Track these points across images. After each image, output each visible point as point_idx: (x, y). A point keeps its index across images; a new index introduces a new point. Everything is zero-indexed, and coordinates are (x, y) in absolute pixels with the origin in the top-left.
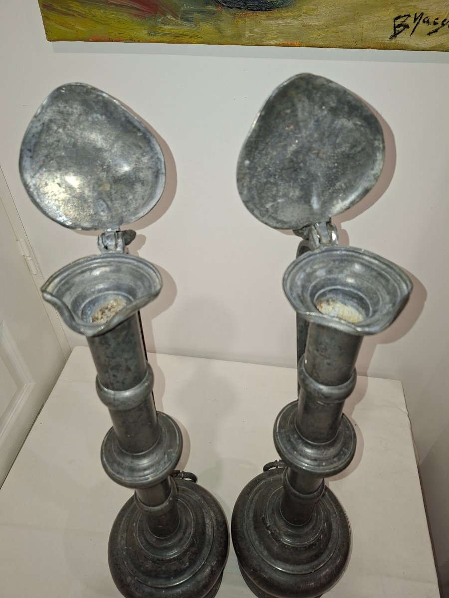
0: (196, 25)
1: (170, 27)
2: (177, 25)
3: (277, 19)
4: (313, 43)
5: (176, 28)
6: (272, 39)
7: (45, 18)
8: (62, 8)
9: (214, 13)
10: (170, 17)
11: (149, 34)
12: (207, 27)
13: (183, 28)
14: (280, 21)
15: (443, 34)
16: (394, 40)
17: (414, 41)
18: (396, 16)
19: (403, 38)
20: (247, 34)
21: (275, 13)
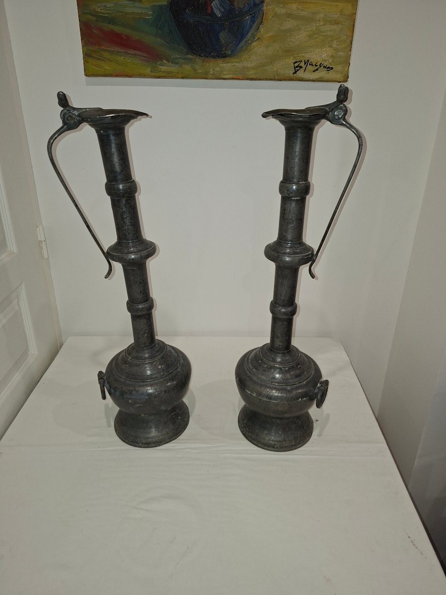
0: (180, 66)
1: (164, 67)
2: (168, 66)
3: (228, 63)
4: (251, 77)
5: (168, 68)
6: (226, 74)
7: (85, 62)
8: (98, 56)
9: (191, 59)
10: (165, 61)
11: (151, 71)
12: (187, 68)
13: (173, 68)
15: (321, 72)
16: (295, 75)
17: (307, 75)
18: (294, 62)
19: (300, 74)
20: (212, 72)
21: (227, 59)
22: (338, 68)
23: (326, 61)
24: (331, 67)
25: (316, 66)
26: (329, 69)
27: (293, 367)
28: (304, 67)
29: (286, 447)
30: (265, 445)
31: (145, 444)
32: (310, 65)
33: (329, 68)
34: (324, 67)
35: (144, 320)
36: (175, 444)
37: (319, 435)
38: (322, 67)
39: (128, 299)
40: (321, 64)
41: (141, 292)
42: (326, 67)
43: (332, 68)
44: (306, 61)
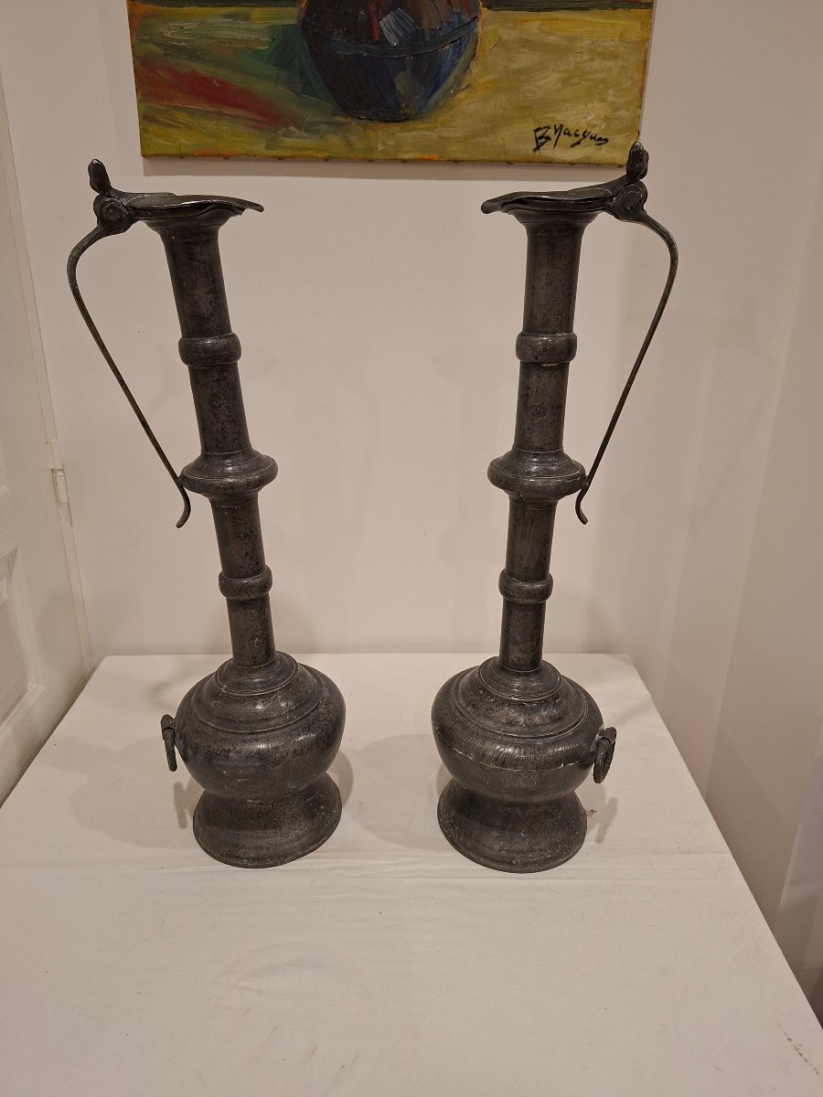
0: (322, 138)
1: (292, 140)
2: (299, 137)
3: (412, 130)
4: (454, 156)
5: (298, 140)
6: (408, 152)
7: (143, 131)
8: (167, 119)
9: (342, 125)
10: (292, 129)
11: (267, 147)
12: (335, 141)
13: (307, 141)
14: (415, 133)
15: (586, 146)
16: (537, 153)
17: (559, 153)
18: (534, 129)
19: (548, 151)
20: (380, 147)
21: (410, 124)
22: (617, 139)
23: (594, 126)
24: (604, 137)
25: (576, 135)
26: (602, 141)
27: (546, 701)
28: (554, 138)
29: (534, 863)
30: (492, 860)
31: (255, 859)
32: (565, 133)
33: (600, 139)
34: (591, 138)
35: (253, 611)
36: (314, 860)
37: (599, 840)
38: (588, 138)
39: (221, 570)
40: (585, 132)
41: (247, 554)
42: (594, 138)
43: (606, 140)
44: (558, 127)
